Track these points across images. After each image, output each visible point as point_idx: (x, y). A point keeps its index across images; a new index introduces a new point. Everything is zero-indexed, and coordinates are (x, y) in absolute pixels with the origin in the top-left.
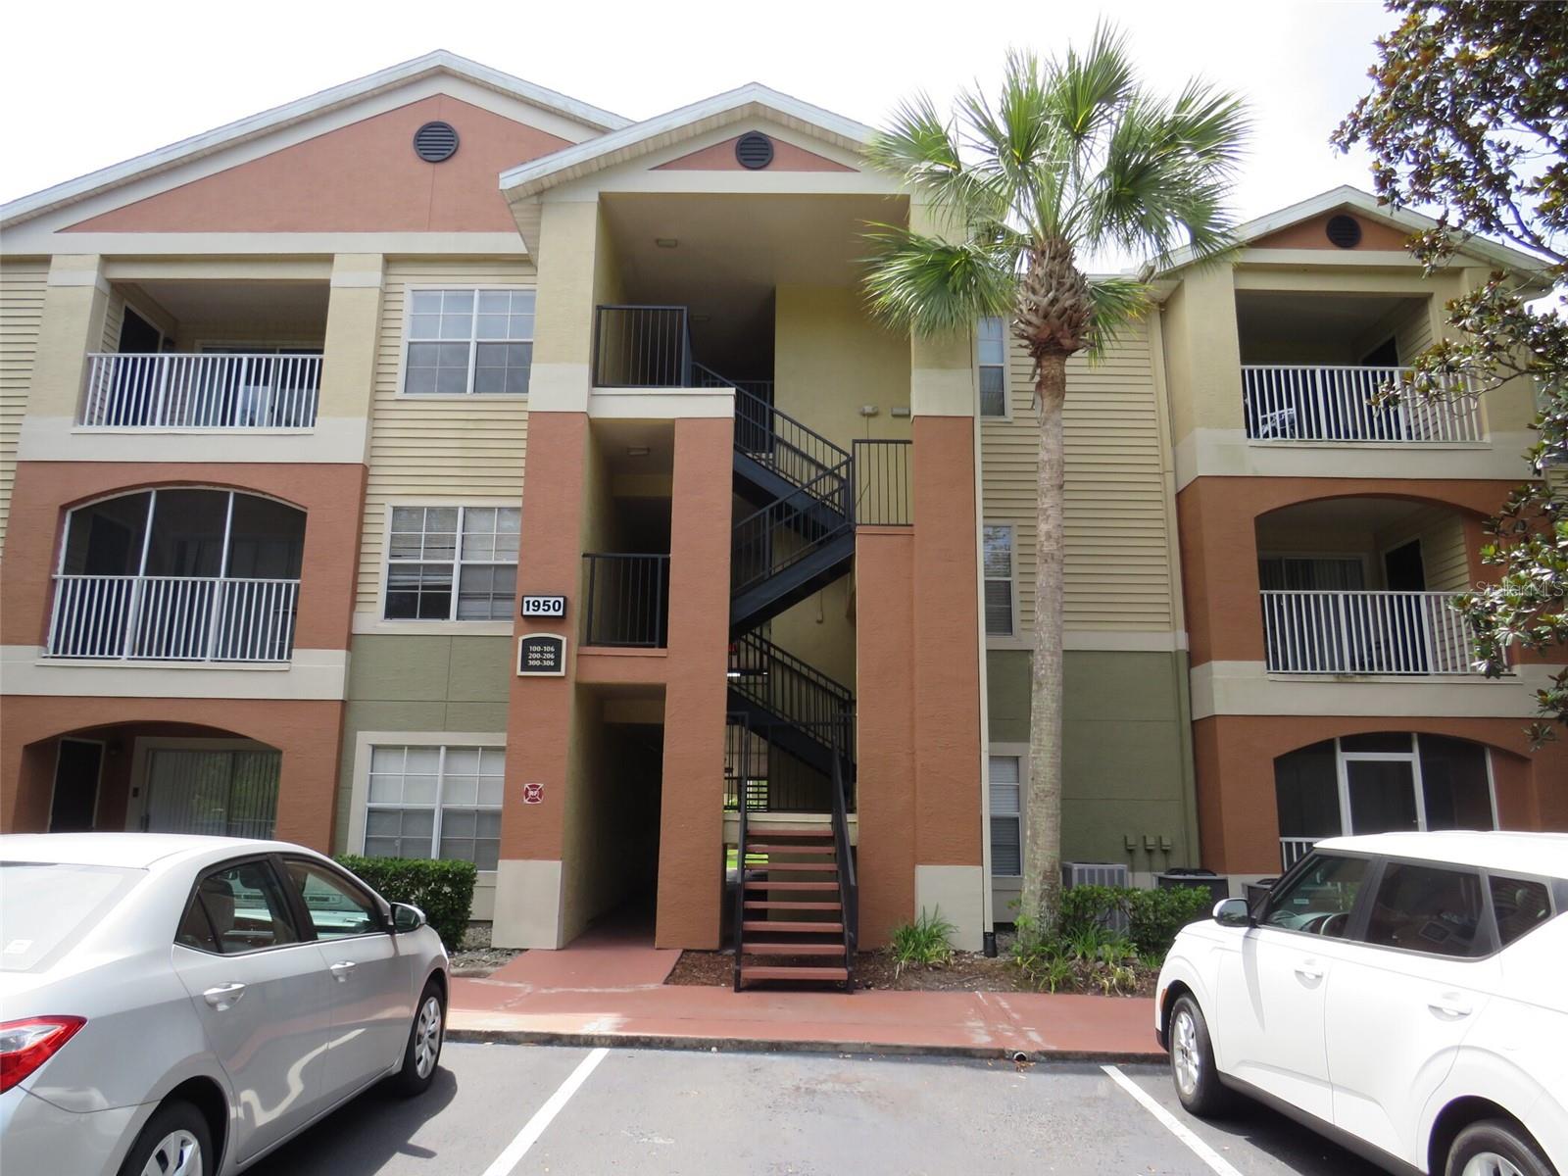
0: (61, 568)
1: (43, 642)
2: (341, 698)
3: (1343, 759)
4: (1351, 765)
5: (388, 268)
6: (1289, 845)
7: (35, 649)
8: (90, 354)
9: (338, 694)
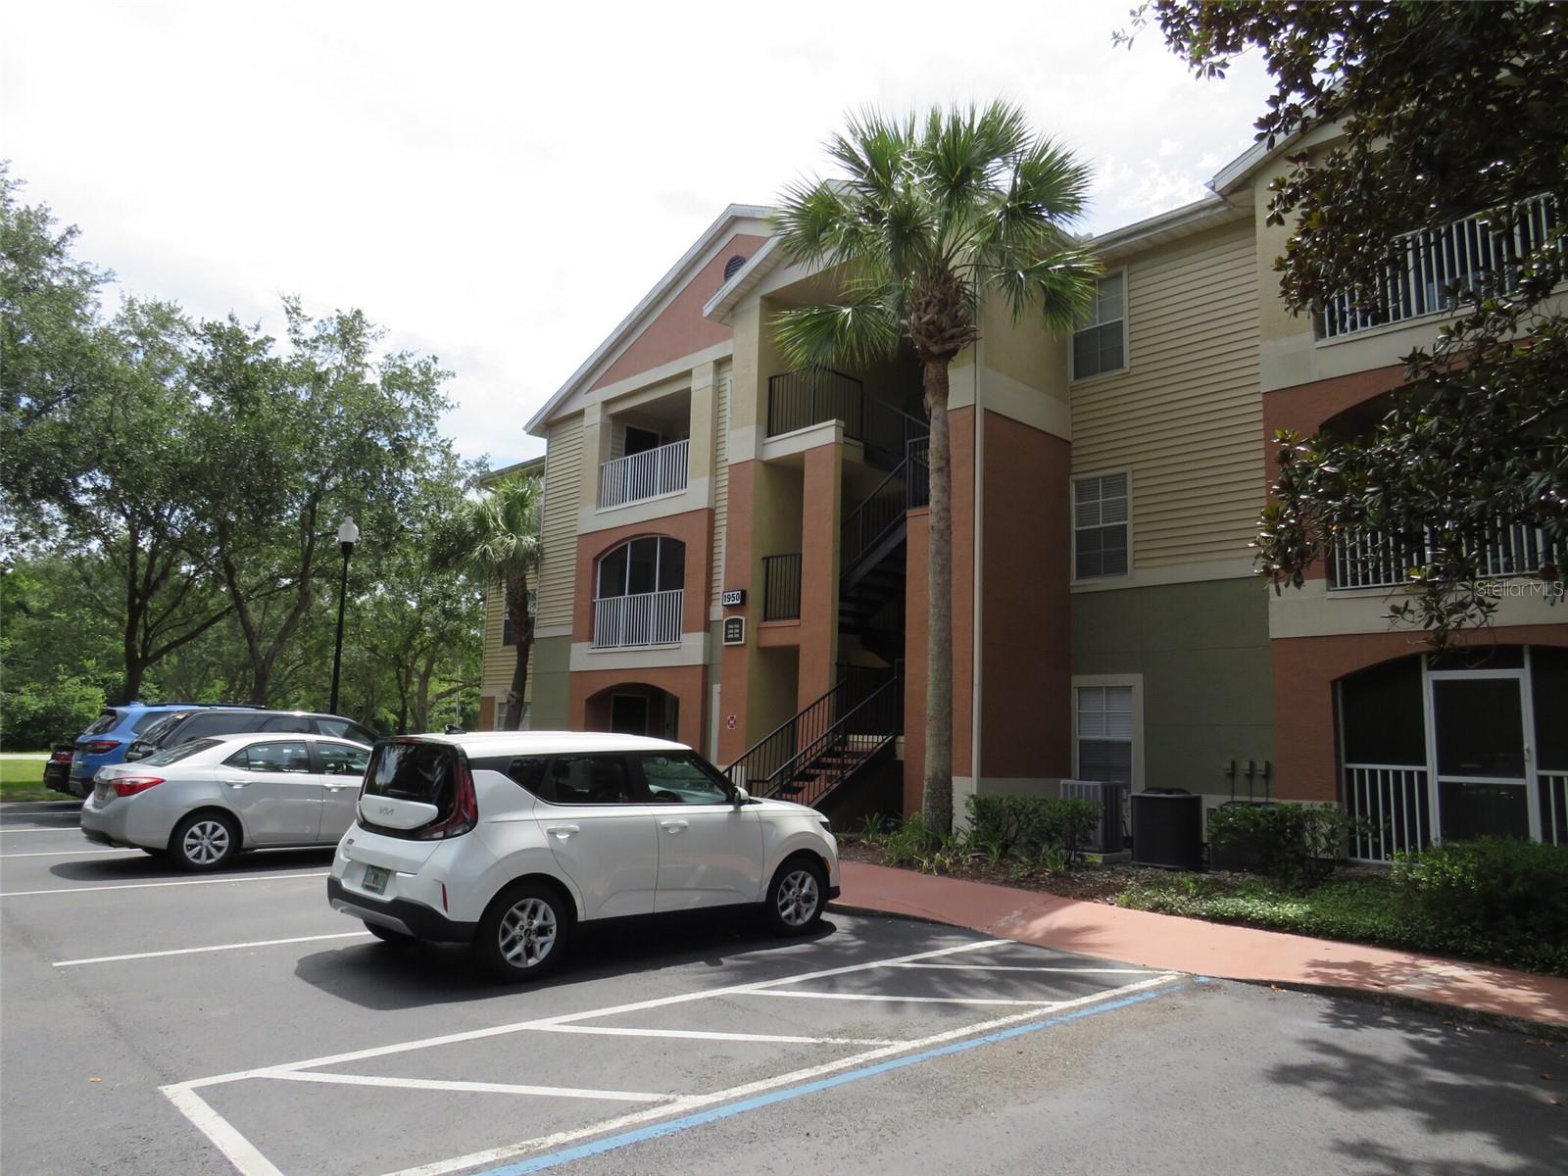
0: (598, 596)
1: (591, 639)
2: (701, 663)
3: (1429, 679)
4: (1438, 685)
5: (720, 369)
6: (1361, 772)
7: (585, 645)
8: (602, 464)
9: (700, 662)
